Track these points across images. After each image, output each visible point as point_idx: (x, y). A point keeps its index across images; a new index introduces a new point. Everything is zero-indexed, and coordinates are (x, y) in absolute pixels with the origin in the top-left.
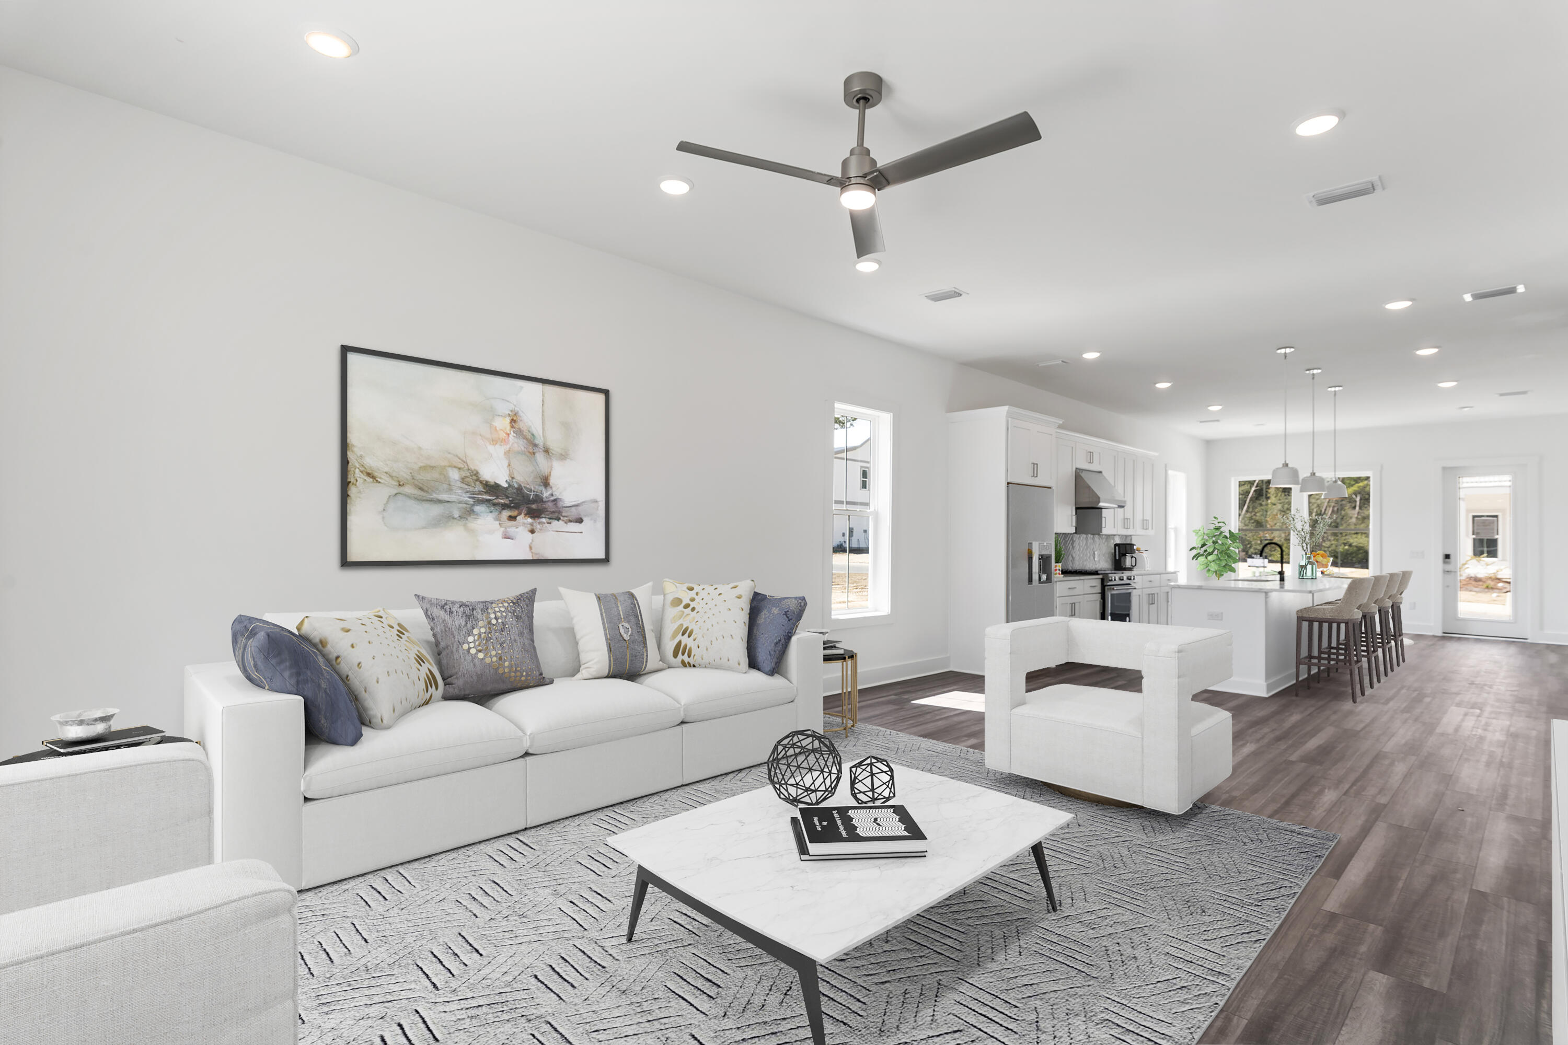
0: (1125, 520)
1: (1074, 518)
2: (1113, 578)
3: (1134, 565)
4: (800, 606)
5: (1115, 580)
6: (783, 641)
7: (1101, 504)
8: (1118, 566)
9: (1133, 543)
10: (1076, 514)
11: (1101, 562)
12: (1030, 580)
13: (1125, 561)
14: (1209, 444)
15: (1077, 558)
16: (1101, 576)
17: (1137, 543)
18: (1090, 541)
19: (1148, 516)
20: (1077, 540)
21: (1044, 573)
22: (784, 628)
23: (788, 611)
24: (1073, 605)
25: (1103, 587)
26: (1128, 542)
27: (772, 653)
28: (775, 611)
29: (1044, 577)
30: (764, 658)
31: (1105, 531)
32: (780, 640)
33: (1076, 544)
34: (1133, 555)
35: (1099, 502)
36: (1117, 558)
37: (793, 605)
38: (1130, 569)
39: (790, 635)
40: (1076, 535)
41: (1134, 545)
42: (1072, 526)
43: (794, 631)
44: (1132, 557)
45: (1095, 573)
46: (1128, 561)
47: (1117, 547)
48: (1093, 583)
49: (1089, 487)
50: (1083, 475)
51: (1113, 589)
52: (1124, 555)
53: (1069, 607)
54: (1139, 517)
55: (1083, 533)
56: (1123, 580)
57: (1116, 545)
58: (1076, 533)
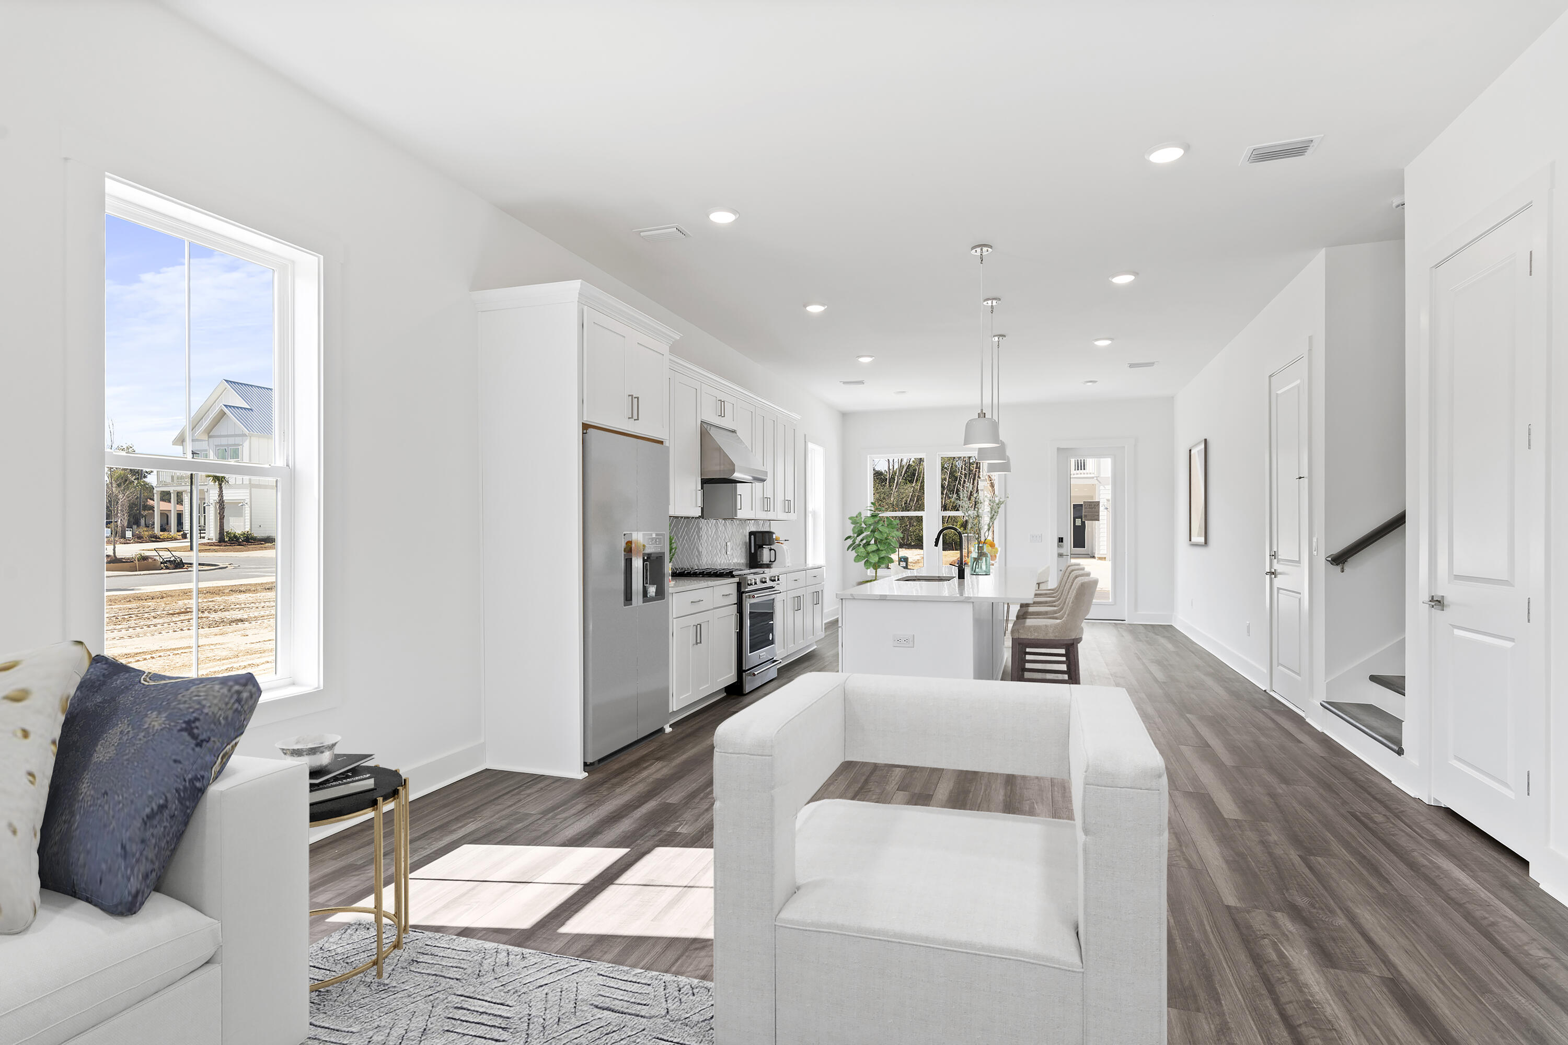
0: (765, 499)
1: (700, 494)
2: (753, 581)
3: (773, 560)
4: (239, 701)
5: (756, 583)
6: (174, 806)
7: (737, 475)
8: (754, 561)
9: (772, 530)
10: (702, 488)
11: (735, 557)
12: (628, 598)
13: (762, 555)
14: (845, 416)
15: (704, 553)
16: (737, 580)
17: (778, 531)
18: (721, 527)
19: (790, 497)
20: (704, 526)
21: (652, 583)
22: (178, 768)
23: (197, 719)
24: (698, 627)
25: (740, 593)
26: (767, 529)
27: (134, 848)
28: (156, 721)
29: (652, 590)
30: (104, 866)
31: (741, 514)
32: (162, 807)
33: (703, 533)
34: (772, 547)
35: (734, 471)
36: (753, 551)
37: (214, 704)
38: (768, 566)
39: (198, 785)
40: (703, 520)
41: (773, 533)
42: (696, 506)
43: (216, 768)
44: (771, 550)
45: (730, 574)
46: (766, 555)
47: (752, 536)
48: (727, 587)
49: (720, 449)
50: (713, 432)
51: (754, 597)
52: (761, 547)
53: (692, 631)
54: (780, 497)
55: (712, 518)
56: (766, 582)
57: (751, 533)
58: (702, 516)
